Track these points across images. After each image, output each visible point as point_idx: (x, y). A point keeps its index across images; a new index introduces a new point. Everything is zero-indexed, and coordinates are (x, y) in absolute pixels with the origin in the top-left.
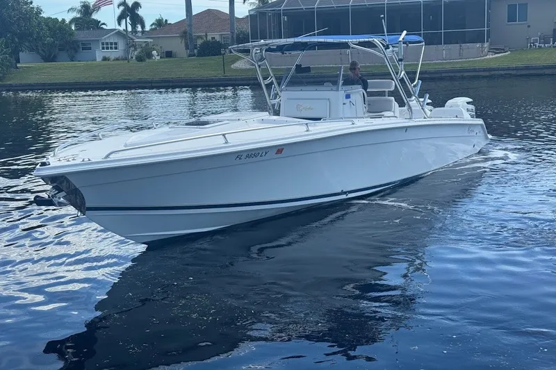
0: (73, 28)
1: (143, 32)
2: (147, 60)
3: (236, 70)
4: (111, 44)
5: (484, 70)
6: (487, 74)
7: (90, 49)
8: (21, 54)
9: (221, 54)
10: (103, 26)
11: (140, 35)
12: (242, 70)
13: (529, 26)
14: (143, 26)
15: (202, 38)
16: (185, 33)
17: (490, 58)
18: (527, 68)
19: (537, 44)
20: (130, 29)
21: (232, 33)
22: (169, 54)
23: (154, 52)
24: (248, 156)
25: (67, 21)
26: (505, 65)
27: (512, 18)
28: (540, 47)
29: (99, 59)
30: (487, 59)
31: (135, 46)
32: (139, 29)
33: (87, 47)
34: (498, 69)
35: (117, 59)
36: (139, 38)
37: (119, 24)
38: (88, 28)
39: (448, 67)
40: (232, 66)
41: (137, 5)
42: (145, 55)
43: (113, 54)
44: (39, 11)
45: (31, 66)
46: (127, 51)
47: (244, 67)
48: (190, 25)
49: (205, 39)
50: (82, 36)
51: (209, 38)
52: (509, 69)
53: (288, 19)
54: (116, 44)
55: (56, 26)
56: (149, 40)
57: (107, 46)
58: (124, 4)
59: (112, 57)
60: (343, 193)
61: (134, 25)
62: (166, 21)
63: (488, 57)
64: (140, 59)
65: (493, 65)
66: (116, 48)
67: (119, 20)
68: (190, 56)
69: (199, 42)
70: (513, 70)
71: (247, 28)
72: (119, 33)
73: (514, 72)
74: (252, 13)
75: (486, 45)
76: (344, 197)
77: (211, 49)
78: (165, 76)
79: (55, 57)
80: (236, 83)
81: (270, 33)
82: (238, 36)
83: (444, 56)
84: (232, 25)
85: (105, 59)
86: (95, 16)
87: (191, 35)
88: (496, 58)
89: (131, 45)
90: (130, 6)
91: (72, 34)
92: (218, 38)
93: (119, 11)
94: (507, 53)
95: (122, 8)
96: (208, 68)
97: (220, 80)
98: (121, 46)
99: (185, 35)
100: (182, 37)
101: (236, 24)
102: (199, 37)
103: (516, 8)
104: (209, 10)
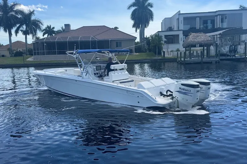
3: (29, 61)
9: (23, 56)
12: (30, 61)
16: (9, 48)
21: (27, 49)
22: (3, 56)
27: (117, 46)
28: (125, 55)
40: (27, 60)
47: (31, 60)
51: (18, 50)
53: (46, 44)
62: (2, 45)
68: (11, 56)
69: (15, 52)
71: (32, 47)
74: (34, 42)
77: (19, 54)
78: (2, 64)
81: (40, 49)
82: (29, 50)
83: (98, 57)
84: (26, 46)
87: (11, 49)
92: (21, 50)
96: (18, 60)
97: (22, 64)
99: (9, 49)
100: (8, 50)
101: (28, 46)
102: (14, 50)
103: (118, 43)
104: (18, 41)
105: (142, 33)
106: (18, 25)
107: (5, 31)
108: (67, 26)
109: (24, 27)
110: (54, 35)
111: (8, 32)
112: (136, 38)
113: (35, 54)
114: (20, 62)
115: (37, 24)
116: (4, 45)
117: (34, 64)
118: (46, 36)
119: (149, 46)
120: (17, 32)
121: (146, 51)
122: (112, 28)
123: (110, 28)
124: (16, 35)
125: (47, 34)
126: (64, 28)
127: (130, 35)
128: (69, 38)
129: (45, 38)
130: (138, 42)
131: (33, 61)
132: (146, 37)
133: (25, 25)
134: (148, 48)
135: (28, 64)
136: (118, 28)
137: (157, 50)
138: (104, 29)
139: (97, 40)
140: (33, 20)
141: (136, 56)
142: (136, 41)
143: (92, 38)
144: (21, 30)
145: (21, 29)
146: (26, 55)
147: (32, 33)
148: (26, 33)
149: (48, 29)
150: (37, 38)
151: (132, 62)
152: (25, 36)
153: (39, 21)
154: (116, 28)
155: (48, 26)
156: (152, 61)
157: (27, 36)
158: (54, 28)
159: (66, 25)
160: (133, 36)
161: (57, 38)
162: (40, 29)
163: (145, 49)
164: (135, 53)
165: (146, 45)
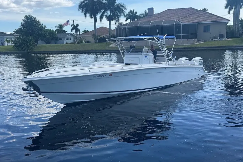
0: (56, 33)
1: (79, 34)
2: (81, 44)
3: (111, 47)
4: (69, 38)
5: (196, 48)
6: (196, 49)
7: (62, 40)
8: (38, 41)
9: (106, 42)
10: (66, 32)
11: (78, 35)
13: (211, 33)
14: (80, 32)
18: (210, 47)
19: (214, 39)
20: (75, 33)
21: (110, 35)
22: (88, 42)
23: (83, 41)
24: (98, 76)
25: (54, 31)
26: (203, 46)
27: (205, 30)
29: (65, 43)
30: (196, 44)
31: (77, 39)
32: (78, 33)
33: (61, 39)
34: (200, 48)
35: (71, 43)
36: (78, 36)
37: (72, 32)
38: (61, 33)
39: (183, 47)
40: (110, 46)
41: (78, 25)
42: (80, 42)
43: (69, 42)
44: (45, 27)
45: (42, 45)
46: (74, 41)
47: (114, 46)
48: (96, 32)
50: (59, 35)
51: (102, 36)
52: (204, 48)
53: (129, 30)
54: (70, 38)
55: (50, 32)
56: (82, 37)
57: (67, 39)
58: (73, 25)
59: (69, 43)
60: (139, 90)
61: (76, 32)
62: (88, 31)
64: (78, 43)
65: (199, 46)
66: (70, 40)
67: (72, 30)
68: (95, 42)
69: (99, 38)
71: (115, 33)
72: (72, 35)
73: (206, 49)
74: (116, 28)
75: (196, 39)
76: (140, 91)
77: (103, 40)
78: (87, 49)
79: (50, 42)
80: (111, 52)
81: (123, 35)
82: (112, 35)
83: (182, 43)
84: (110, 32)
85: (67, 43)
86: (63, 29)
87: (96, 35)
88: (200, 44)
89: (75, 38)
90: (75, 25)
91: (56, 35)
92: (105, 36)
93: (71, 27)
94: (203, 42)
95: (72, 26)
96: (102, 46)
97: (105, 50)
98: (72, 39)
99: (94, 35)
100: (92, 36)
101: (111, 32)
102: (99, 36)
103: (206, 27)
104: (102, 27)
105: (236, 15)
106: (102, 11)
107: (91, 16)
108: (151, 10)
109: (109, 12)
110: (136, 20)
111: (93, 18)
112: (229, 20)
114: (104, 48)
115: (121, 9)
116: (90, 31)
117: (116, 50)
118: (129, 21)
120: (101, 18)
121: (240, 36)
122: (201, 10)
123: (197, 10)
124: (101, 21)
125: (130, 19)
126: (147, 12)
127: (222, 18)
128: (151, 23)
129: (127, 24)
130: (230, 25)
131: (116, 47)
132: (241, 19)
133: (109, 10)
135: (111, 50)
136: (207, 10)
138: (191, 11)
139: (182, 24)
140: (117, 5)
141: (228, 41)
142: (228, 24)
143: (176, 21)
144: (105, 16)
145: (106, 14)
147: (115, 19)
148: (109, 19)
149: (130, 14)
150: (121, 24)
151: (222, 48)
152: (109, 21)
153: (122, 6)
154: (205, 10)
155: (131, 11)
157: (111, 21)
158: (136, 13)
159: (149, 9)
160: (225, 19)
161: (140, 23)
162: (124, 14)
163: (240, 34)
164: (226, 39)
165: (240, 29)
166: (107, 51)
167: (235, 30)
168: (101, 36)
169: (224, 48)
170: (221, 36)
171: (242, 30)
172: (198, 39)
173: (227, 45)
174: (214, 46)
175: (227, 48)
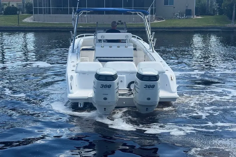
3: (25, 23)
9: (17, 14)
12: (28, 23)
13: (174, 8)
15: (7, 5)
17: (156, 23)
18: (173, 28)
19: (178, 17)
21: (23, 3)
26: (163, 26)
27: (166, 3)
28: (179, 18)
30: (155, 23)
34: (160, 28)
39: (135, 26)
40: (23, 21)
47: (30, 21)
49: (8, 5)
51: (11, 5)
52: (165, 28)
63: (155, 22)
65: (158, 26)
69: (5, 7)
70: (166, 29)
71: (32, 1)
75: (154, 16)
77: (12, 11)
80: (25, 30)
81: (44, 4)
82: (27, 6)
83: (134, 20)
88: (158, 22)
92: (15, 5)
94: (164, 21)
97: (16, 28)
102: (5, 4)
113: (36, 13)
114: (13, 24)
117: (33, 28)
119: (220, 5)
121: (214, 13)
131: (33, 23)
134: (219, 8)
135: (25, 28)
137: (234, 11)
141: (196, 20)
146: (22, 13)
151: (189, 30)
156: (224, 30)
164: (195, 16)
165: (215, 3)
166: (18, 28)
167: (208, 5)
168: (9, 3)
169: (193, 30)
170: (188, 13)
171: (217, 4)
172: (156, 16)
173: (196, 26)
174: (178, 26)
175: (197, 30)
